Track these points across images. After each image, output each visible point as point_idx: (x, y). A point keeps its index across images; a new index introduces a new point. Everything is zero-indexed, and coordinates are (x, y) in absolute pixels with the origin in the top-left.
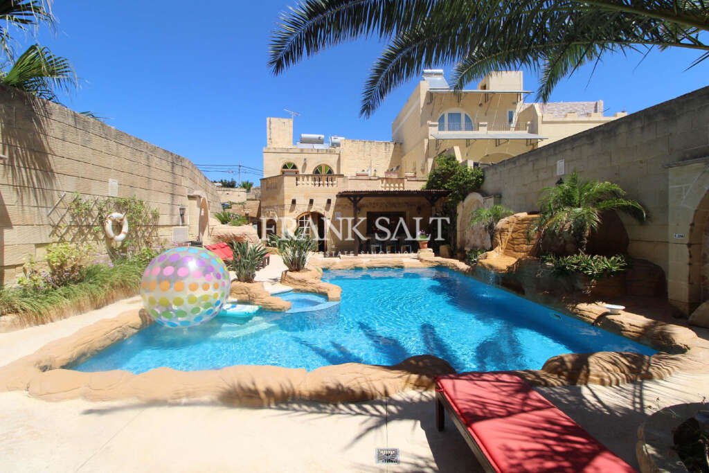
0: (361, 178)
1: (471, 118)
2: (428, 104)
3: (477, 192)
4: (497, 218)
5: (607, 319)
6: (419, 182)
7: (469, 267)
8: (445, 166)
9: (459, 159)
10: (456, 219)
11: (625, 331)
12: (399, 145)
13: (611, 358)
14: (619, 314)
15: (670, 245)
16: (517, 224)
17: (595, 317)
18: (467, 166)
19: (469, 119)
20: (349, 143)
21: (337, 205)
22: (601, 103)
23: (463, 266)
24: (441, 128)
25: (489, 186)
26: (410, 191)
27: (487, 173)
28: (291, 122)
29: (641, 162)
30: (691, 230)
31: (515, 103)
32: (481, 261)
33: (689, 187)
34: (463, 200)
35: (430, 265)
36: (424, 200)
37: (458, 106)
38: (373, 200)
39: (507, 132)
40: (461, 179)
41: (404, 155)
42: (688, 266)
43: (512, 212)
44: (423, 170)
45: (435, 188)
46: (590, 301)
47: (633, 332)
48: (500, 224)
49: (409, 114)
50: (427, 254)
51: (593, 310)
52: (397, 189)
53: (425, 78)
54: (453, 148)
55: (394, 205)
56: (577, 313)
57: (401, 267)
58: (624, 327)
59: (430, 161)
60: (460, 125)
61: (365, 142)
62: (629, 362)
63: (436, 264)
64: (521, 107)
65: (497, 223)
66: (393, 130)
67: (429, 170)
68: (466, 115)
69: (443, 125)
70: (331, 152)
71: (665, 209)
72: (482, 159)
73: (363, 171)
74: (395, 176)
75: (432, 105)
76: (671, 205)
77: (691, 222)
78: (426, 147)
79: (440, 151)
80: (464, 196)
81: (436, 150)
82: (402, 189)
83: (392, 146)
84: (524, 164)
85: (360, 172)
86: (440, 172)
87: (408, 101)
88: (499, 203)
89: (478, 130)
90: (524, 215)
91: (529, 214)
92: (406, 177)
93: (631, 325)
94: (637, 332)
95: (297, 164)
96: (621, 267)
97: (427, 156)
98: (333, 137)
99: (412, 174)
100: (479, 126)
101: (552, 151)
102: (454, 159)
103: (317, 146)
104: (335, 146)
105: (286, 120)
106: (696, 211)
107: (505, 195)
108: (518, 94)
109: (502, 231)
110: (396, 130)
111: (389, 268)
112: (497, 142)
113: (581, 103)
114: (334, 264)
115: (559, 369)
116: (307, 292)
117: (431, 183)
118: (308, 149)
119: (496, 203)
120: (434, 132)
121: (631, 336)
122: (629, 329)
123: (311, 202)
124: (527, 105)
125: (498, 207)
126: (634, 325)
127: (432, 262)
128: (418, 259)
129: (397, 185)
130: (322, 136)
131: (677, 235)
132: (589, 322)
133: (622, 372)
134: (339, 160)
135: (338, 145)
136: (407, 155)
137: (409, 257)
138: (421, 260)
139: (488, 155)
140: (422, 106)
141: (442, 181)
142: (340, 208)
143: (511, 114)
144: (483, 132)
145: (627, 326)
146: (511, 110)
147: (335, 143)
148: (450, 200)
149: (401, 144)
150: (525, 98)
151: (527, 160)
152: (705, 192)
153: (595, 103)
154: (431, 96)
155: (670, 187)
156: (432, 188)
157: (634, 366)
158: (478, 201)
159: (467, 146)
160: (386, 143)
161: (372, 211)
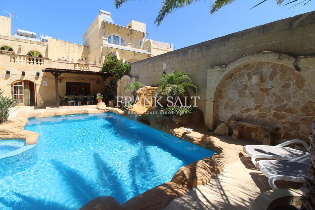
0: (61, 61)
1: (124, 40)
2: (103, 28)
3: (127, 75)
4: (137, 88)
5: (186, 135)
6: (98, 68)
7: (124, 112)
8: (111, 61)
9: (119, 58)
10: (117, 88)
11: (194, 141)
12: (87, 47)
13: (203, 165)
14: (190, 133)
15: (207, 102)
16: (146, 91)
17: (181, 135)
18: (122, 62)
19: (123, 40)
20: (54, 41)
21: (44, 77)
22: (172, 45)
23: (121, 111)
24: (109, 42)
25: (132, 72)
26: (92, 72)
27: (132, 66)
28: (9, 20)
29: (196, 66)
30: (214, 96)
31: (143, 38)
32: (130, 109)
33: (214, 78)
34: (121, 78)
35: (104, 111)
36: (100, 78)
37: (118, 33)
38: (70, 75)
39: (139, 50)
40: (119, 68)
41: (90, 53)
42: (213, 110)
43: (144, 85)
44: (100, 62)
45: (106, 71)
46: (178, 127)
47: (197, 141)
48: (139, 91)
49: (92, 31)
50: (102, 105)
51: (180, 132)
52: (85, 70)
53: (101, 14)
54: (115, 52)
55: (83, 79)
56: (173, 134)
57: (87, 114)
58: (194, 139)
59: (104, 57)
60: (119, 42)
61: (65, 42)
62: (210, 165)
63: (106, 111)
64: (145, 40)
65: (137, 91)
66: (83, 39)
67: (103, 62)
68: (121, 38)
69: (110, 41)
70: (40, 44)
71: (205, 87)
72: (129, 60)
73: (63, 58)
74: (84, 63)
75: (104, 29)
76: (208, 85)
77: (215, 92)
78: (101, 51)
79: (109, 53)
80: (121, 77)
81: (107, 52)
82: (88, 70)
83: (83, 47)
84: (148, 63)
85: (61, 58)
86: (108, 64)
87: (92, 25)
88: (138, 81)
89: (127, 46)
90: (149, 87)
91: (152, 86)
92: (90, 65)
93: (196, 138)
94: (199, 141)
95: (13, 48)
96: (190, 112)
97: (102, 55)
98: (43, 36)
99: (94, 63)
100: (127, 44)
101: (161, 58)
102: (116, 57)
103: (30, 39)
104: (45, 41)
105: (5, 18)
106: (217, 88)
107: (140, 77)
108: (144, 34)
109: (140, 94)
110: (85, 39)
111: (79, 114)
112: (135, 53)
113: (166, 43)
114: (40, 114)
115: (183, 181)
116: (8, 139)
117: (104, 68)
118: (23, 39)
119: (136, 81)
120: (106, 43)
121: (197, 143)
122: (196, 140)
123: (24, 73)
124: (147, 40)
125: (137, 83)
126: (197, 138)
127: (105, 110)
128: (97, 108)
129: (85, 68)
130: (35, 34)
131: (209, 98)
132: (179, 138)
133: (208, 173)
134: (47, 50)
135: (47, 41)
136: (91, 53)
137: (92, 107)
138: (99, 109)
139: (131, 59)
140: (99, 28)
141: (110, 68)
142: (46, 79)
143: (141, 42)
144: (129, 48)
145: (195, 139)
146: (141, 40)
147: (45, 40)
148: (114, 78)
149: (88, 47)
150: (146, 36)
151: (150, 61)
152: (220, 80)
153: (170, 44)
154: (104, 24)
155: (208, 77)
156: (105, 71)
157: (212, 167)
158: (128, 80)
159: (122, 53)
160: (79, 45)
161: (69, 81)
